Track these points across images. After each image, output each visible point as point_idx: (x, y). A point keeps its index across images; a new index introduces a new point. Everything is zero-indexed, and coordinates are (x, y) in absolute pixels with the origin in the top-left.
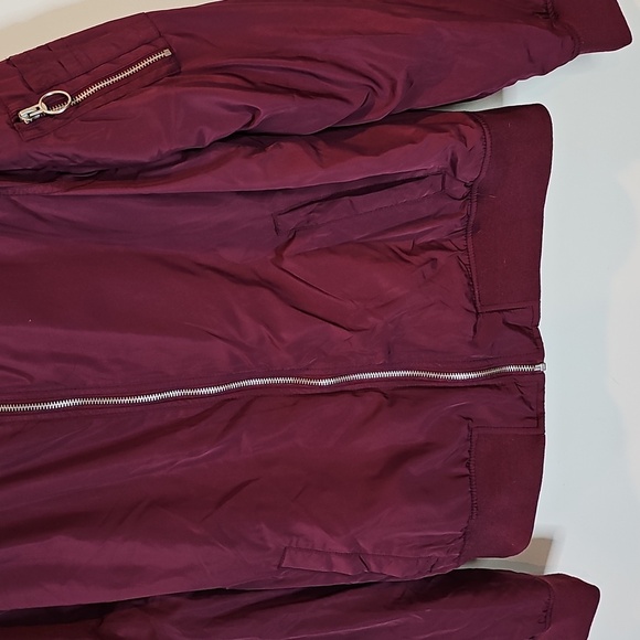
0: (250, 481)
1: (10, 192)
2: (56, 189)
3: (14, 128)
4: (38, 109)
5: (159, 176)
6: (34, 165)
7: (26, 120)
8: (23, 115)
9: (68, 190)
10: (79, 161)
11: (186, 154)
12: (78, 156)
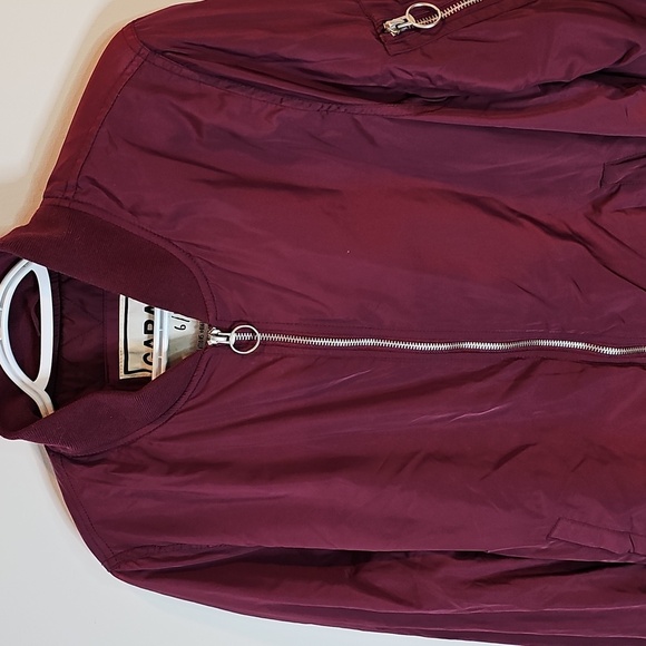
0: (527, 446)
1: (358, 110)
2: (405, 112)
3: (379, 39)
4: (406, 21)
5: (512, 109)
6: (391, 82)
7: (394, 32)
8: (391, 25)
9: (418, 114)
10: (439, 83)
11: (546, 88)
12: (441, 78)
